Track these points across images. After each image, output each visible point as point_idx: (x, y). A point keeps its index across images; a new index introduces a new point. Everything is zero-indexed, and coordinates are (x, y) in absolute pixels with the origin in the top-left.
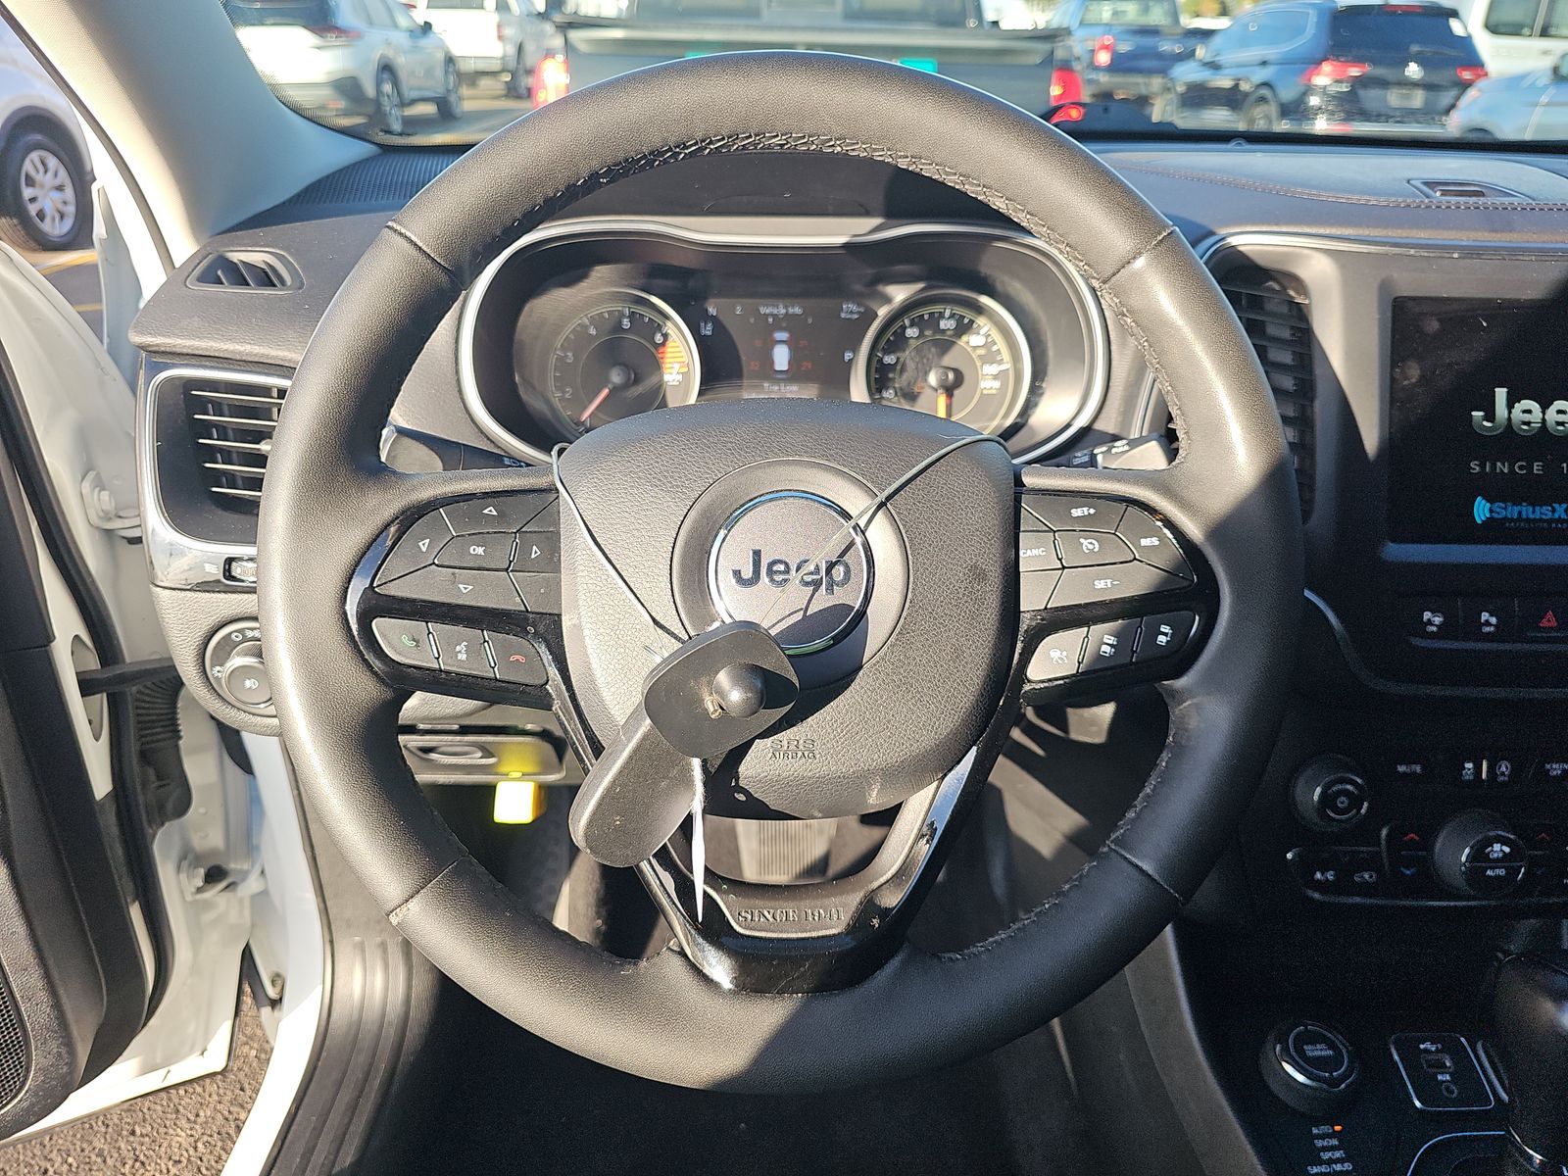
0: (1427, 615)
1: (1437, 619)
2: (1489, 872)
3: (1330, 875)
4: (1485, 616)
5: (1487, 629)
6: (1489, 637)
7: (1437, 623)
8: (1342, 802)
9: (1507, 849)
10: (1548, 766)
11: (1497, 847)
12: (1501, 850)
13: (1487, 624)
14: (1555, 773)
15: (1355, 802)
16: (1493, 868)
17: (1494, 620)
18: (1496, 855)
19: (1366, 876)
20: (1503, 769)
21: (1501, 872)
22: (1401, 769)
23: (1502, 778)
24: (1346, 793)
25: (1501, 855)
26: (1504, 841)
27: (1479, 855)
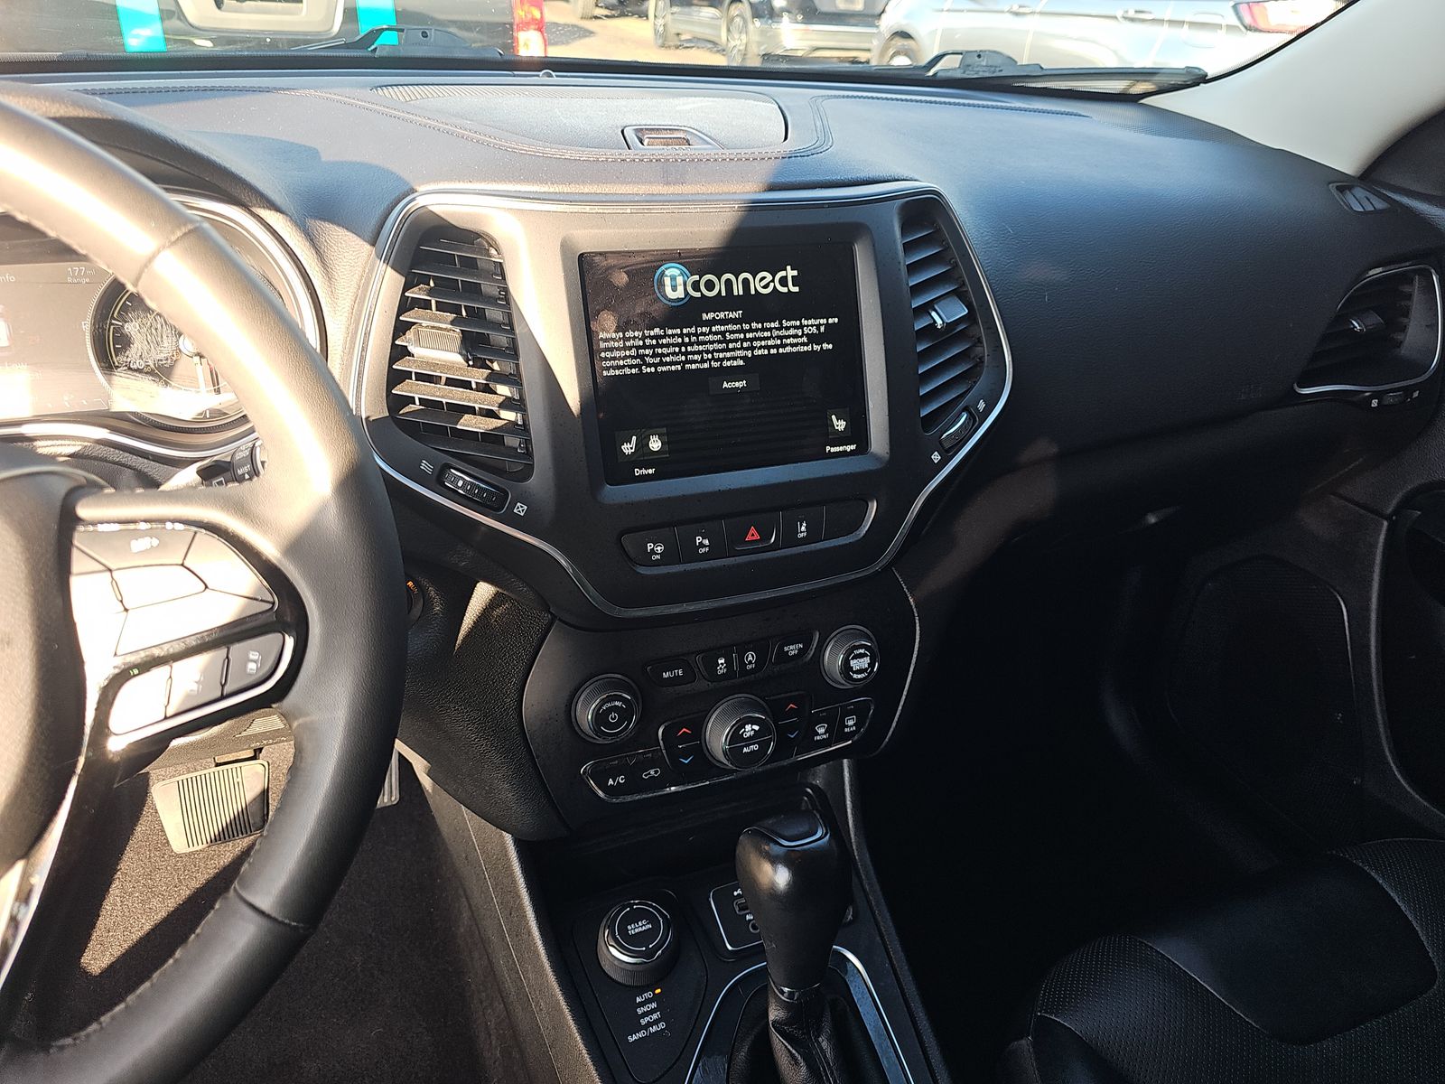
0: (650, 546)
1: (659, 548)
2: (745, 750)
3: (621, 780)
4: (699, 540)
5: (703, 550)
6: (705, 557)
7: (659, 552)
8: (613, 717)
9: (756, 728)
10: (786, 649)
11: (748, 727)
12: (752, 730)
13: (702, 545)
14: (793, 653)
15: (625, 715)
16: (747, 746)
17: (706, 542)
18: (748, 735)
19: (652, 772)
20: (750, 658)
21: (755, 747)
22: (666, 675)
23: (750, 667)
24: (615, 709)
25: (752, 733)
26: (753, 721)
27: (736, 737)
